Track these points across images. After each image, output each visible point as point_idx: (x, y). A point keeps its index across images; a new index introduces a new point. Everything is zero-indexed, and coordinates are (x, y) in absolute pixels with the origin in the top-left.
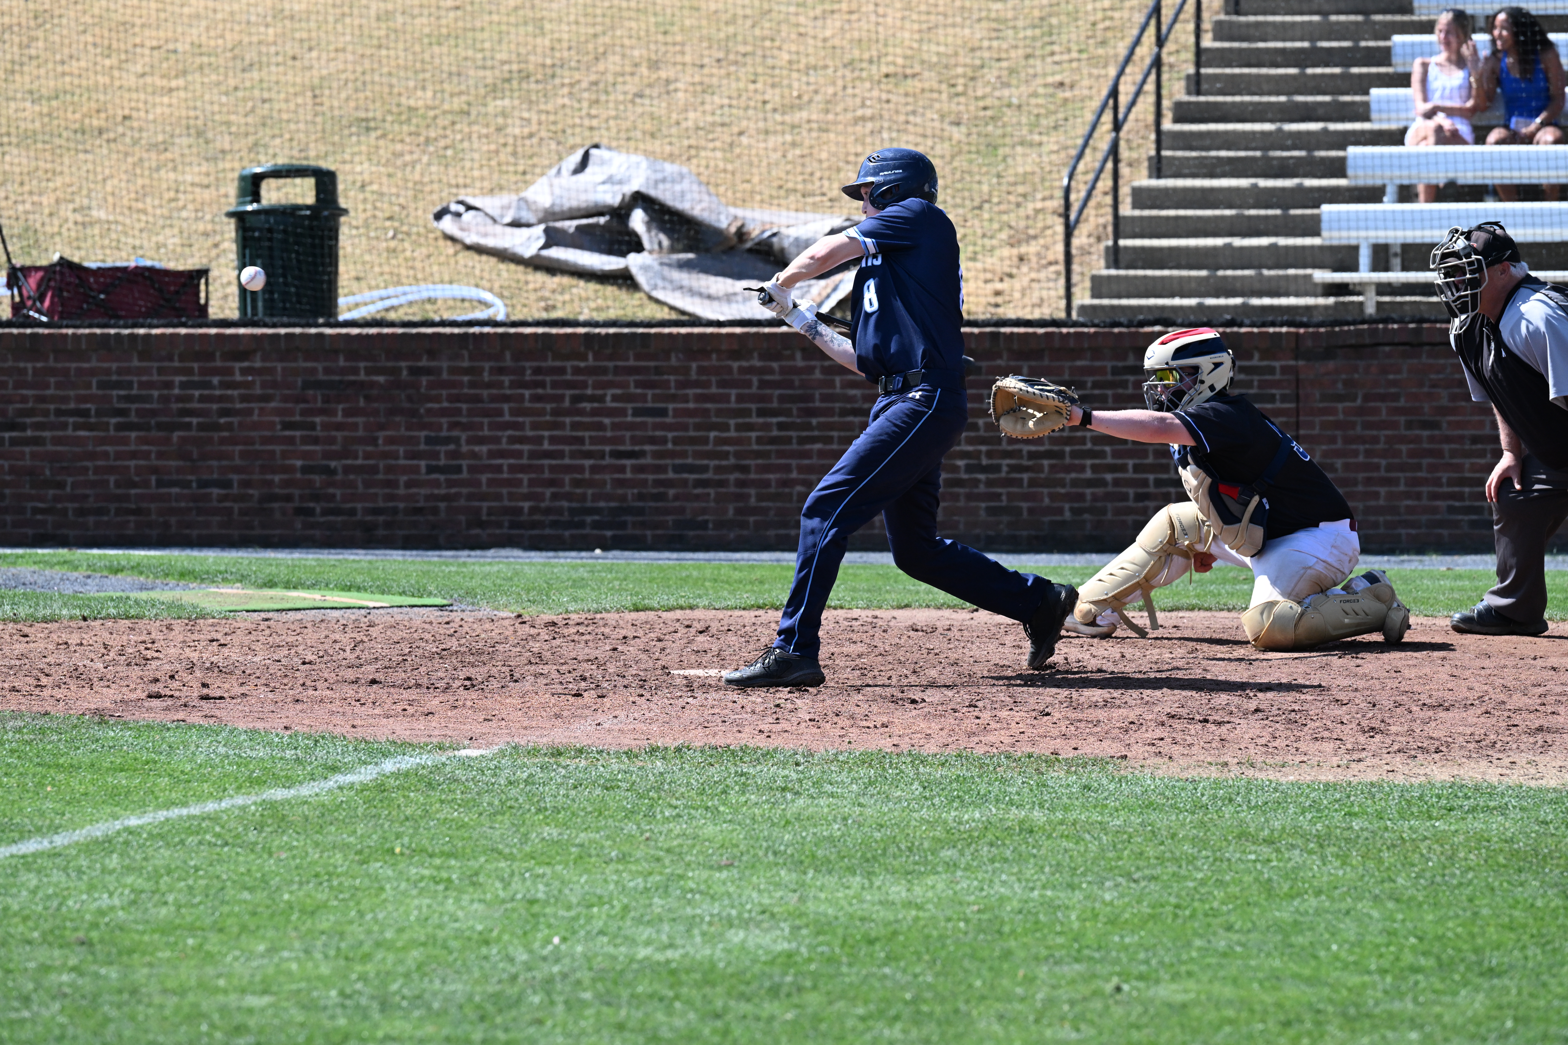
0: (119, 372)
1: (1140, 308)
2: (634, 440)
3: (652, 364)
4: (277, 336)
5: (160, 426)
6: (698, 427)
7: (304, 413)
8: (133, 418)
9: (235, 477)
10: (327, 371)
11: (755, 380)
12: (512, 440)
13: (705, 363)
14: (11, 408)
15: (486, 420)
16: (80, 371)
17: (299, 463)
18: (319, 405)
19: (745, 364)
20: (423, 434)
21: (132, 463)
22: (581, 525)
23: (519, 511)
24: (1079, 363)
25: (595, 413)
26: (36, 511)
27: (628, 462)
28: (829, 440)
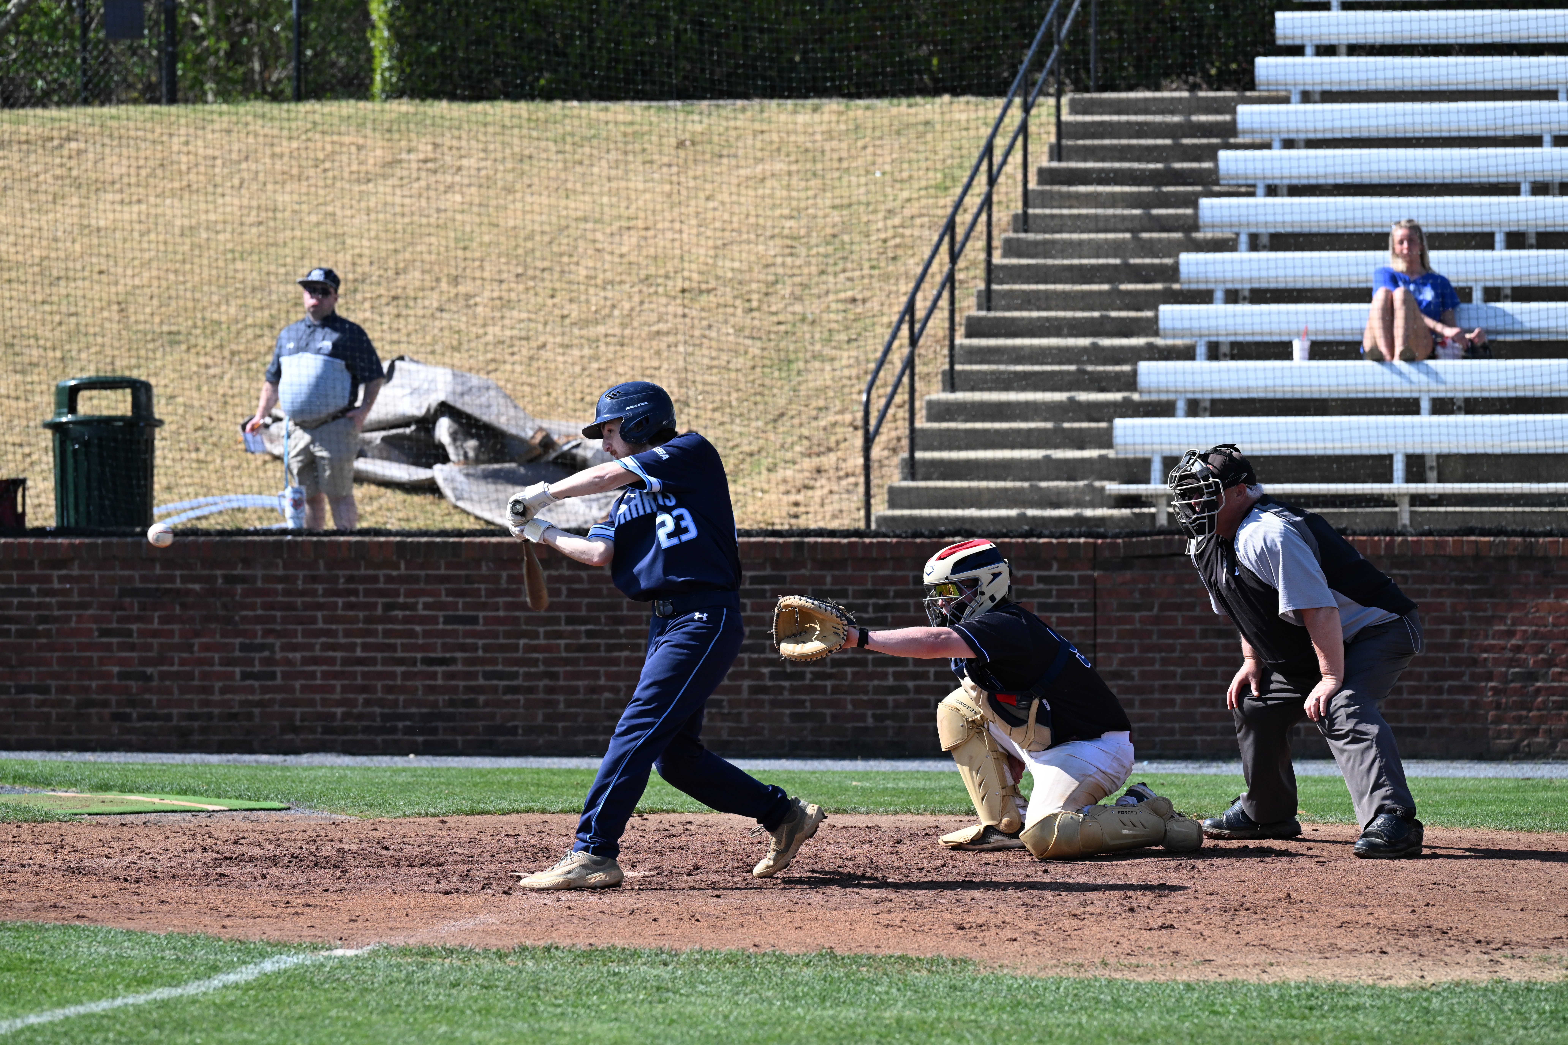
1: (940, 519)
2: (446, 648)
3: (463, 573)
4: (95, 545)
6: (507, 634)
7: (120, 620)
9: (53, 683)
10: (144, 579)
11: (564, 588)
12: (326, 647)
15: (300, 628)
17: (116, 669)
18: (136, 612)
19: (554, 573)
20: (238, 641)
22: (393, 730)
23: (332, 716)
24: (881, 573)
25: (407, 620)
27: (439, 669)
28: (636, 648)
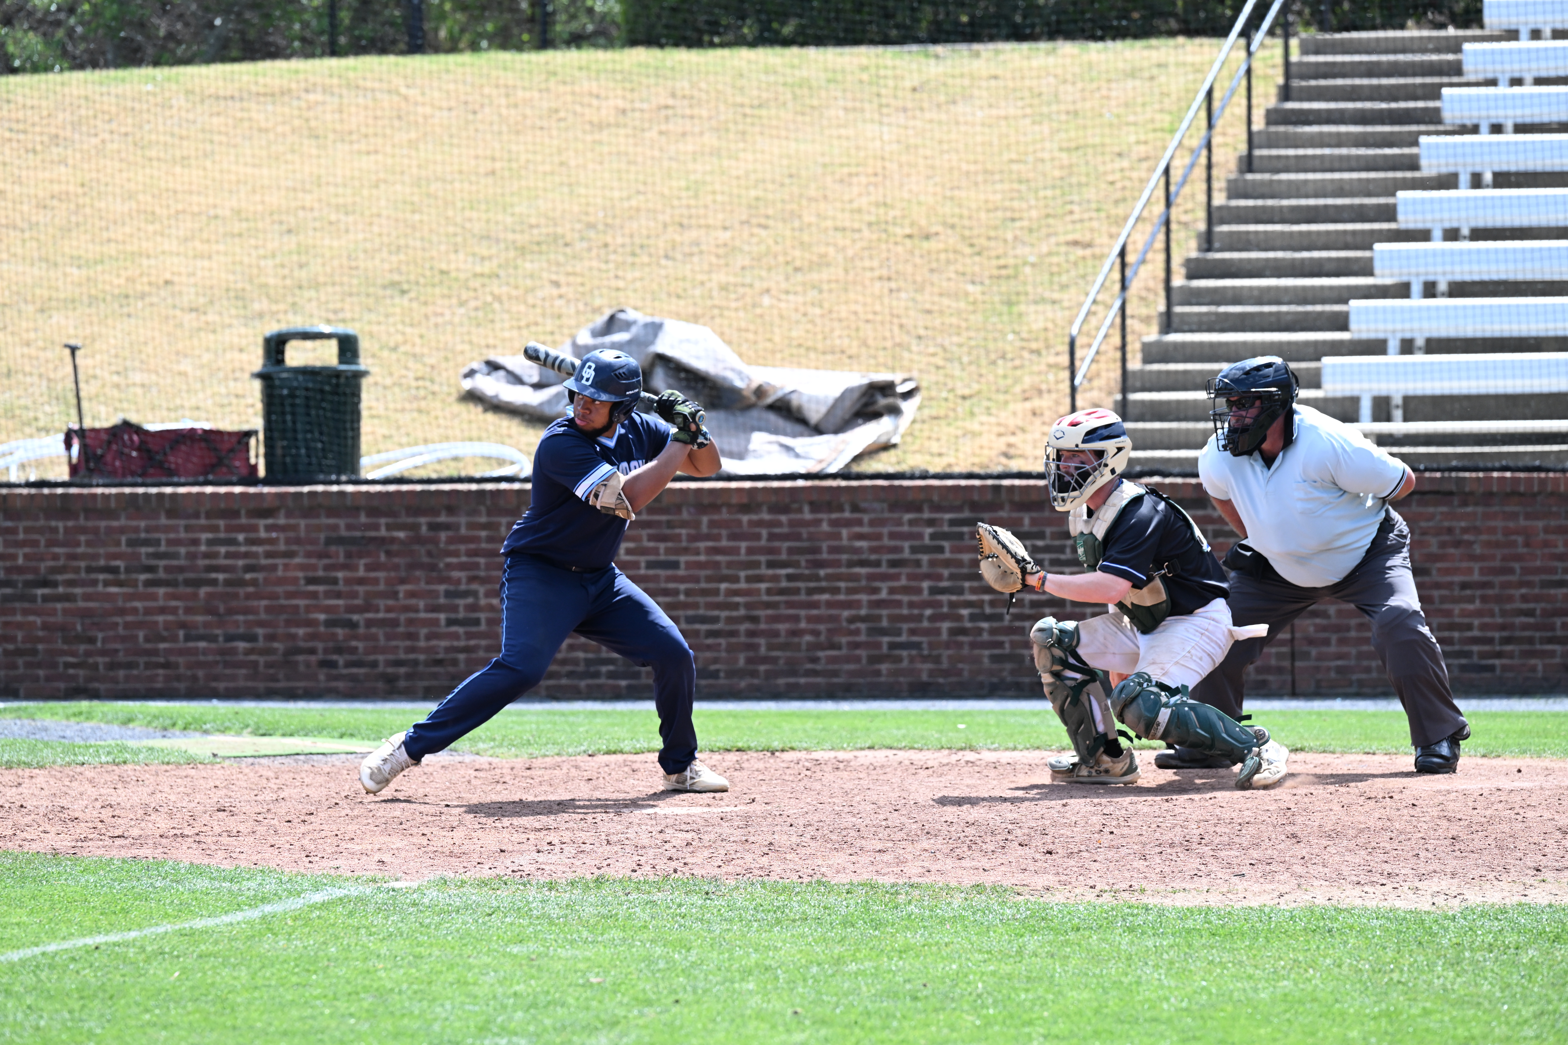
0: (148, 530)
4: (300, 494)
5: (188, 583)
6: (709, 579)
7: (327, 568)
8: (162, 575)
9: (260, 631)
10: (349, 527)
11: (764, 532)
13: (716, 517)
14: (43, 566)
16: (110, 530)
17: (322, 617)
18: (342, 559)
19: (754, 517)
20: (442, 588)
21: (160, 619)
22: (596, 675)
26: (67, 665)
28: (836, 591)
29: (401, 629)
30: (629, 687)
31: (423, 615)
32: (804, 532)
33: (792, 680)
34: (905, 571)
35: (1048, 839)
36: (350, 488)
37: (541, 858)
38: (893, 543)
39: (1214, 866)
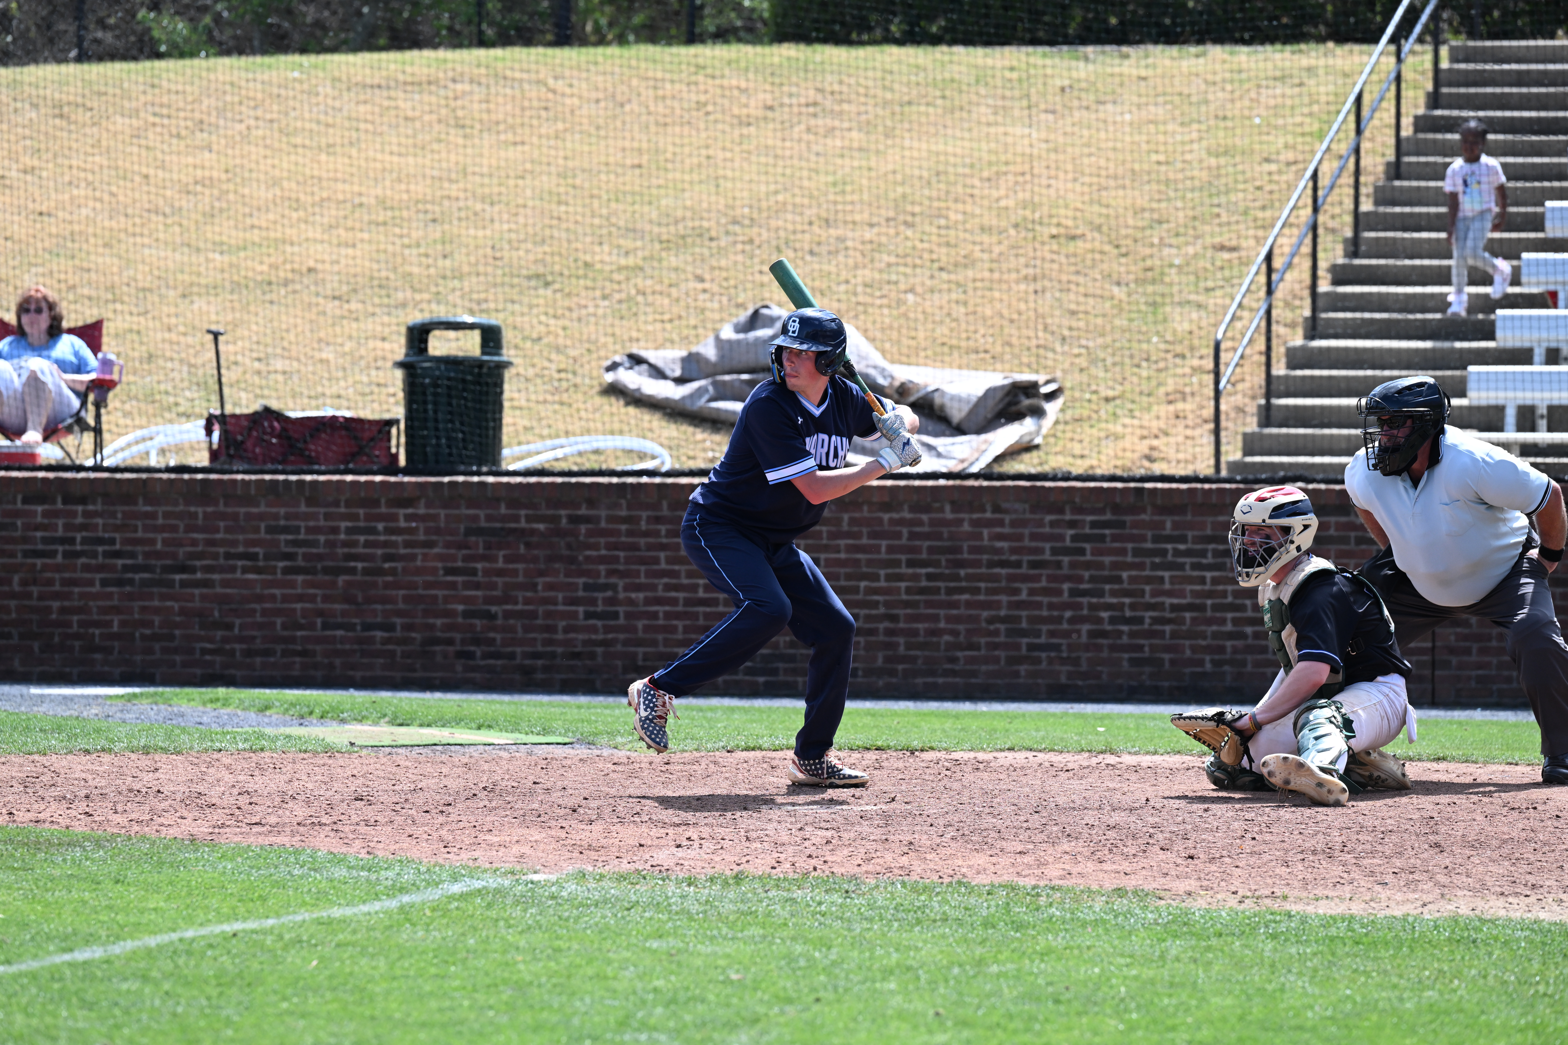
0: (287, 517)
1: (1281, 466)
4: (441, 484)
5: (326, 571)
7: (466, 559)
8: (300, 562)
9: (398, 621)
10: (489, 518)
11: (905, 531)
12: (668, 587)
13: (857, 515)
14: (181, 551)
15: (643, 568)
16: (249, 516)
17: (460, 608)
18: (481, 551)
19: (895, 516)
20: (581, 581)
21: (299, 606)
26: (204, 651)
28: (976, 591)
29: (539, 622)
30: (766, 683)
31: (561, 608)
32: (945, 531)
33: (930, 680)
34: (1044, 572)
35: (1190, 843)
36: (491, 479)
37: (680, 853)
38: (1034, 544)
39: (1356, 874)
